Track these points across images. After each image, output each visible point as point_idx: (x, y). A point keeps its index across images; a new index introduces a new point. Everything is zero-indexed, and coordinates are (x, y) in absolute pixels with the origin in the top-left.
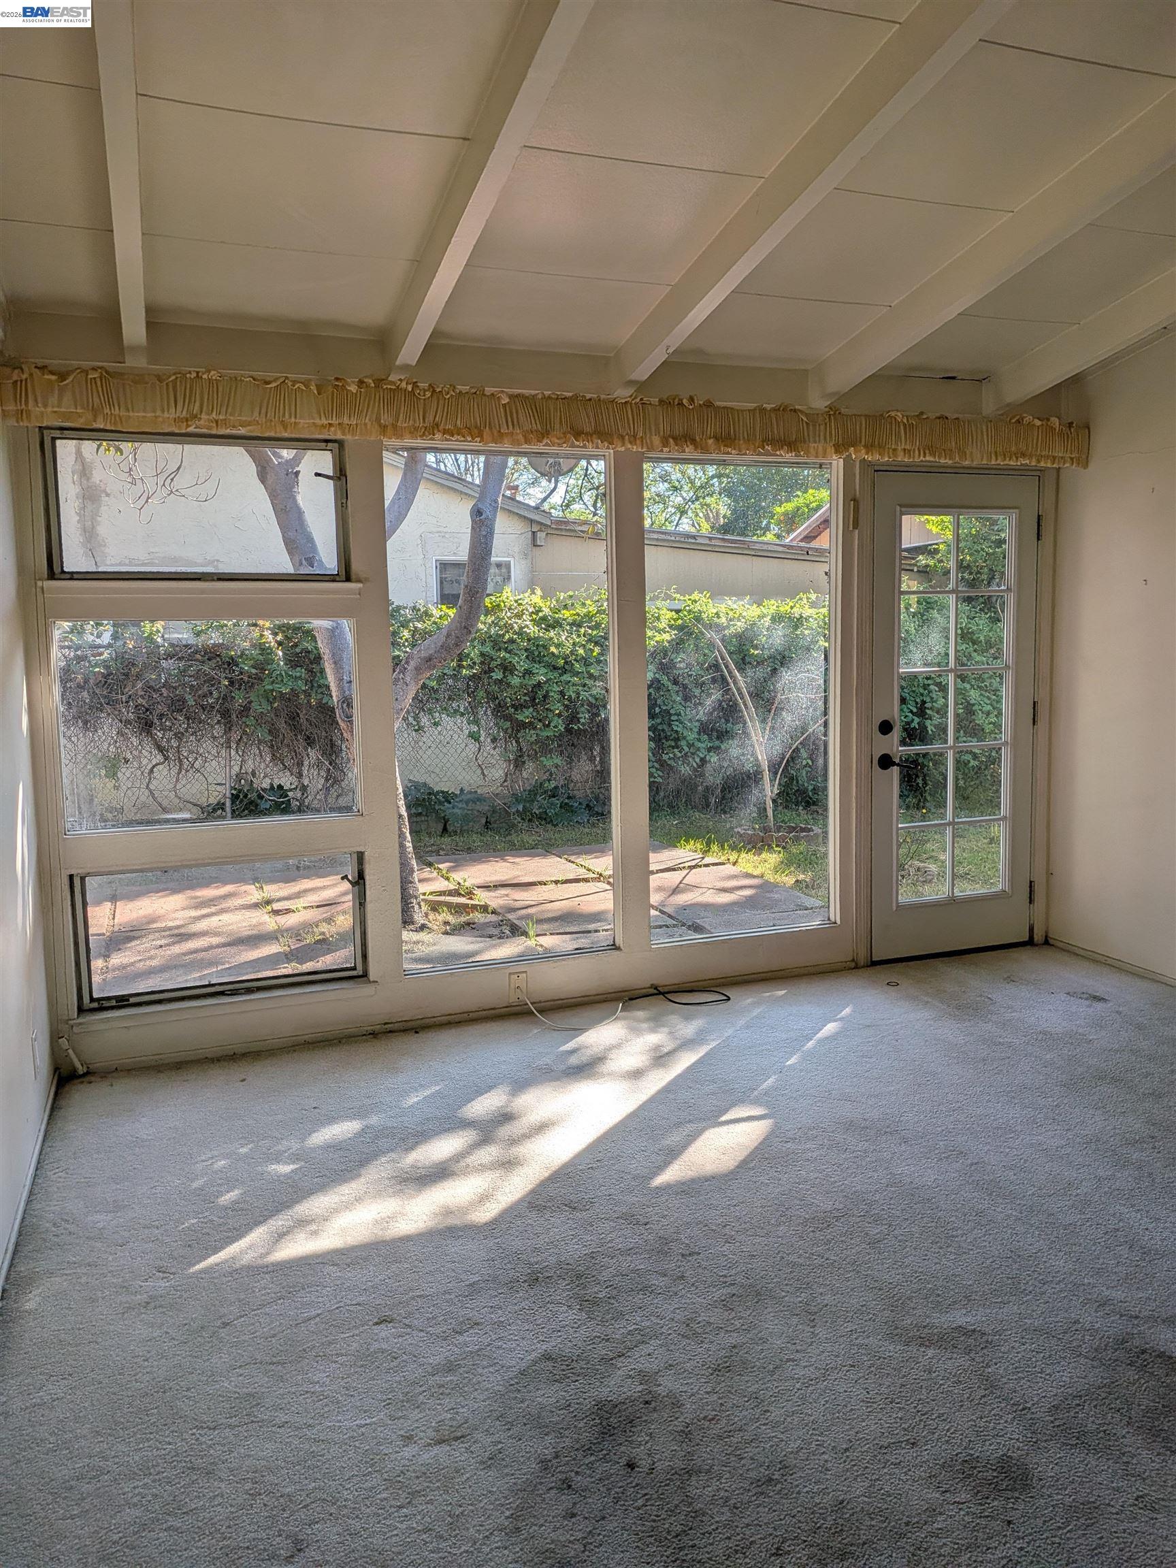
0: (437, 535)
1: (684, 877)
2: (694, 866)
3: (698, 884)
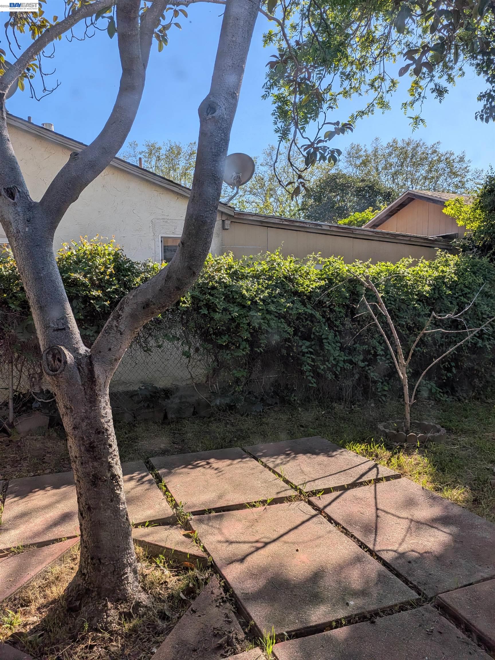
0: (162, 221)
1: (375, 498)
2: (378, 480)
3: (392, 511)
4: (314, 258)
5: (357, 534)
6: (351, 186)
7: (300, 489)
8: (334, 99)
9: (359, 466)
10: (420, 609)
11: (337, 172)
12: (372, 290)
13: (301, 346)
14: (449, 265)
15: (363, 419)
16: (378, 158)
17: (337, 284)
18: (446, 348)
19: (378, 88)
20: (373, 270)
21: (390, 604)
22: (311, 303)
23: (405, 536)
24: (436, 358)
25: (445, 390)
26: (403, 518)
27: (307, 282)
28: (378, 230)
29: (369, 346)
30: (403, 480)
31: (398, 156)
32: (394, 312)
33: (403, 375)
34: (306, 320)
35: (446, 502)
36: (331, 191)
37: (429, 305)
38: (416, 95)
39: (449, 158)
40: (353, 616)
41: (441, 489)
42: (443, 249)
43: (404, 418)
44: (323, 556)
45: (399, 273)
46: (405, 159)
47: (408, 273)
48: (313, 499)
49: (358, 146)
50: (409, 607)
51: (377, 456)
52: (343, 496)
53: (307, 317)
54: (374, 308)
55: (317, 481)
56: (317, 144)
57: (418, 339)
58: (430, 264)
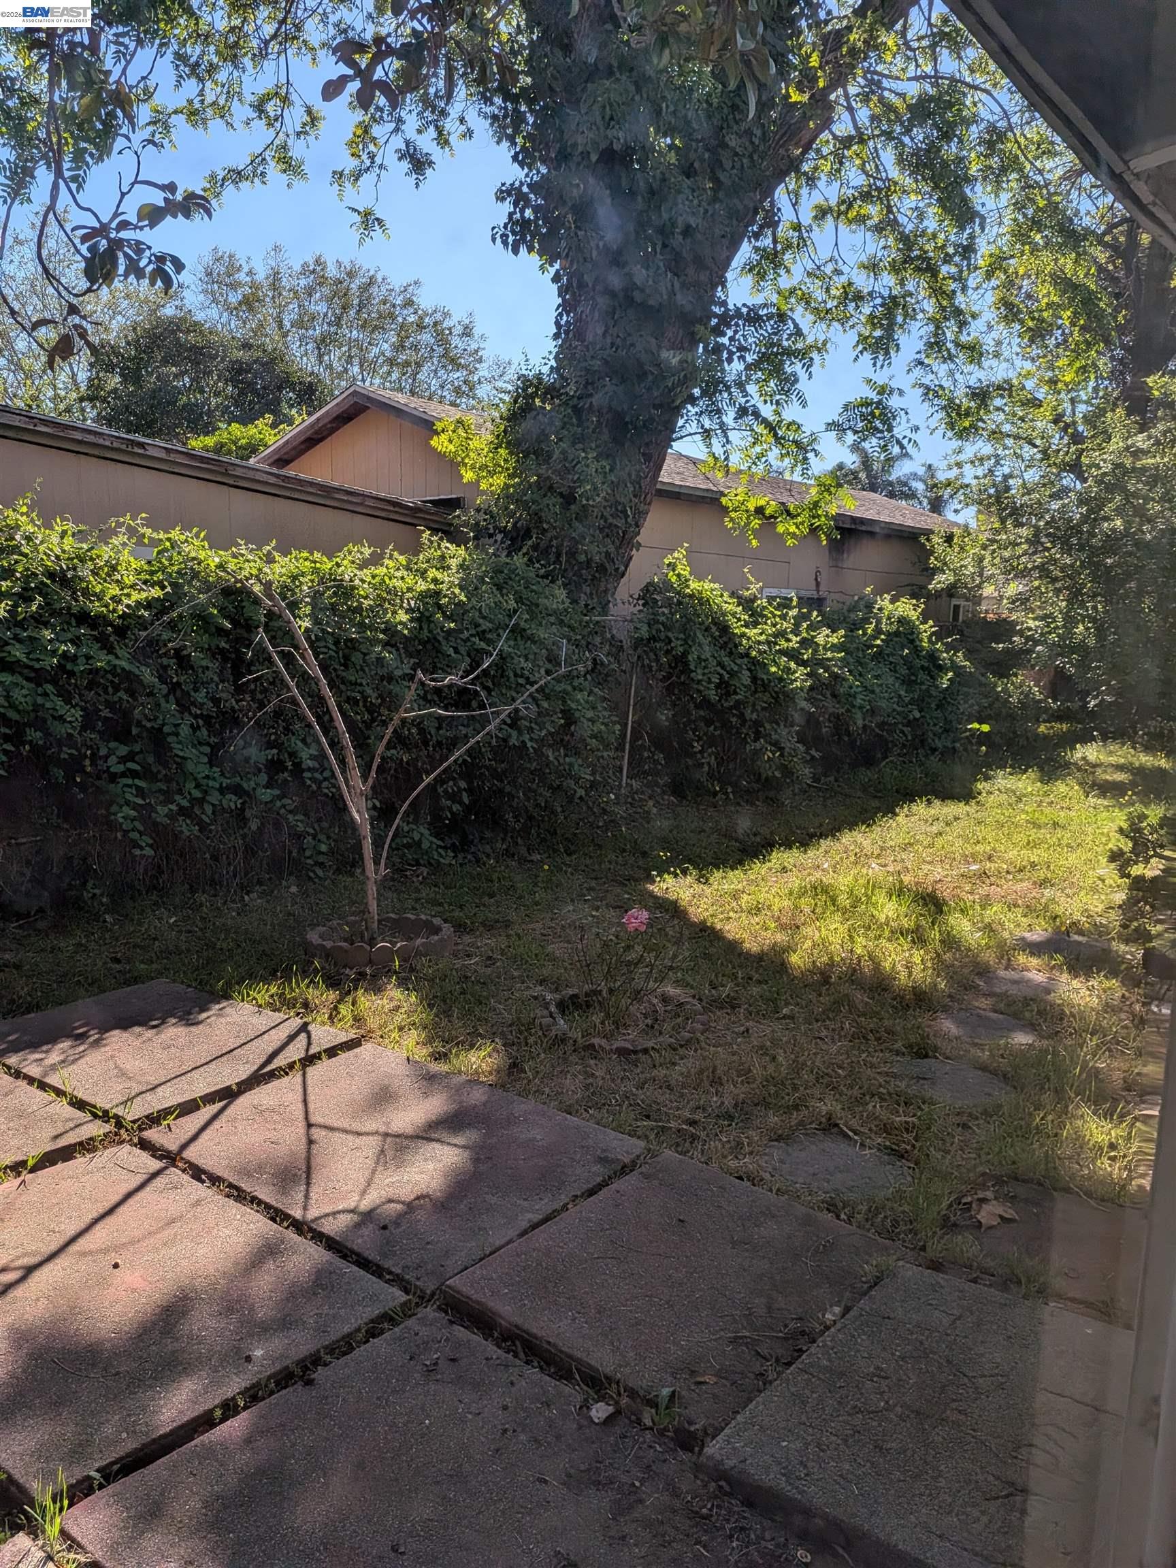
1: (305, 1102)
2: (309, 1060)
3: (344, 1123)
4: (129, 528)
5: (264, 1194)
6: (217, 356)
7: (116, 1117)
8: (161, 121)
9: (266, 1036)
10: (410, 1322)
11: (180, 314)
12: (280, 616)
13: (106, 757)
14: (449, 568)
15: (273, 925)
16: (280, 294)
17: (193, 598)
18: (450, 750)
19: (276, 120)
20: (281, 569)
21: (346, 1329)
22: (126, 646)
23: (374, 1172)
24: (428, 774)
25: (448, 842)
26: (367, 1134)
27: (114, 590)
28: (290, 472)
29: (280, 751)
30: (367, 1049)
31: (329, 300)
32: (335, 670)
33: (359, 813)
34: (117, 689)
35: (457, 1080)
36: (165, 362)
37: (411, 656)
38: (364, 157)
39: (441, 322)
40: (263, 1383)
41: (445, 1055)
42: (435, 531)
43: (365, 911)
44: (184, 1263)
45: (342, 580)
46: (344, 308)
47: (363, 581)
48: (152, 1134)
49: (230, 256)
50: (386, 1325)
51: (306, 1005)
52: (228, 1112)
53: (116, 680)
54: (288, 659)
55: (160, 1089)
56: (118, 229)
57: (390, 730)
58: (408, 564)
